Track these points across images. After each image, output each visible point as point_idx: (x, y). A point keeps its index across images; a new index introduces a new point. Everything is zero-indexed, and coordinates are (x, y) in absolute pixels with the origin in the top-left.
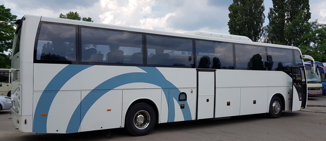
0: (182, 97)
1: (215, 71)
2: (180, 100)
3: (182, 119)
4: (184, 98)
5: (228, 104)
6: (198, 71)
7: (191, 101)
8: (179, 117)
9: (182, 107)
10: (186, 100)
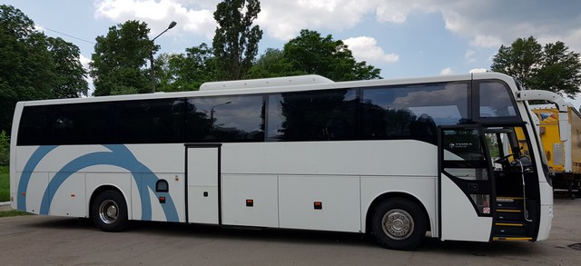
0: (162, 186)
1: (219, 147)
2: (157, 190)
3: (164, 219)
4: (164, 188)
5: (250, 203)
6: (187, 147)
7: (176, 192)
8: (158, 215)
9: (162, 201)
10: (167, 191)
